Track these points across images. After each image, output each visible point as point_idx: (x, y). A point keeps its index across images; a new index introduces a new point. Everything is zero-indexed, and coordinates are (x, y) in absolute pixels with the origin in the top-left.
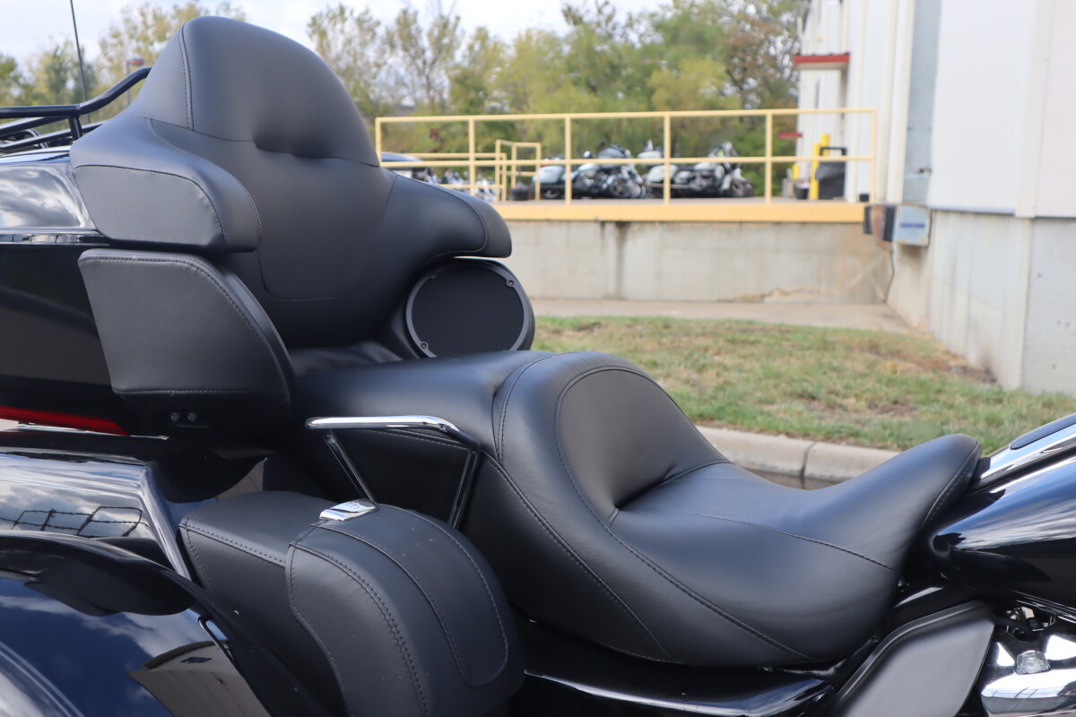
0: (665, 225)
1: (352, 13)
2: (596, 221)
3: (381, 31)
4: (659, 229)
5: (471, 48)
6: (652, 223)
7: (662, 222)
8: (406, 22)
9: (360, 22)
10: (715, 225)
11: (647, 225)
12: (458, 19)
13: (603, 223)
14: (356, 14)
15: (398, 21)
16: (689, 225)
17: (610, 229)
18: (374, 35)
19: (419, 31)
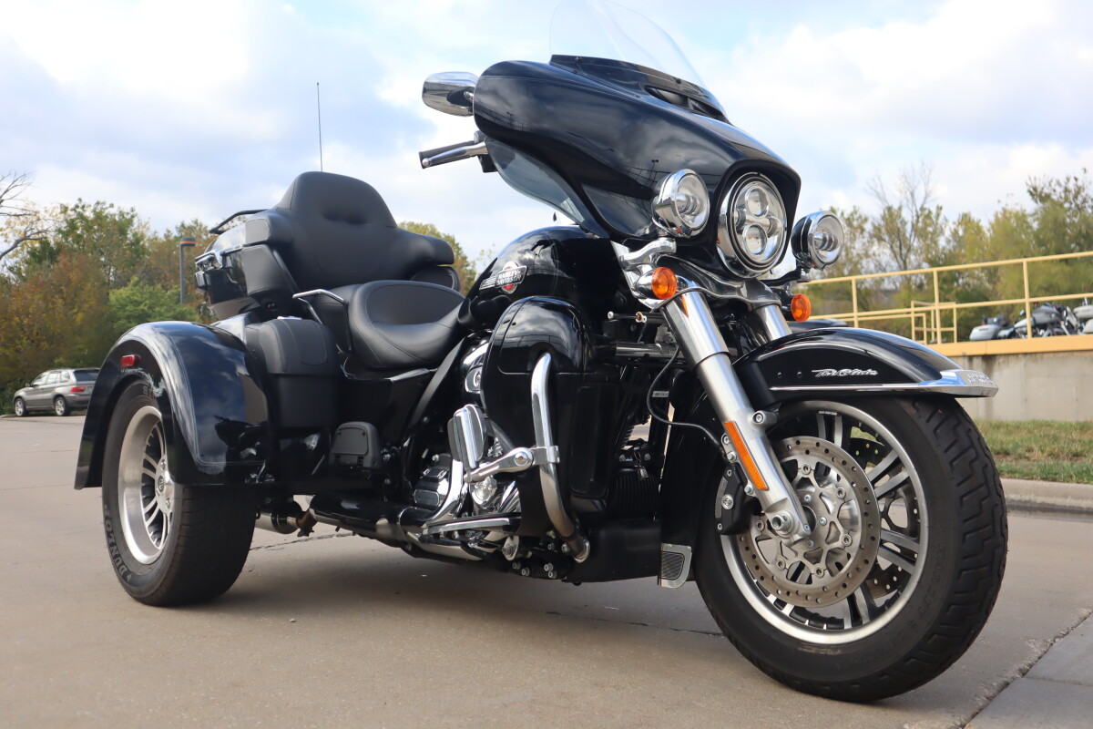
0: (1028, 356)
1: (842, 214)
2: (964, 356)
3: (868, 227)
4: (1023, 360)
5: (955, 233)
6: (1016, 355)
7: (1025, 354)
8: (891, 216)
9: (849, 221)
10: (1075, 354)
11: (1011, 357)
12: (940, 208)
13: (971, 358)
14: (846, 216)
15: (883, 218)
16: (1051, 355)
17: (977, 362)
18: (863, 230)
19: (904, 223)
